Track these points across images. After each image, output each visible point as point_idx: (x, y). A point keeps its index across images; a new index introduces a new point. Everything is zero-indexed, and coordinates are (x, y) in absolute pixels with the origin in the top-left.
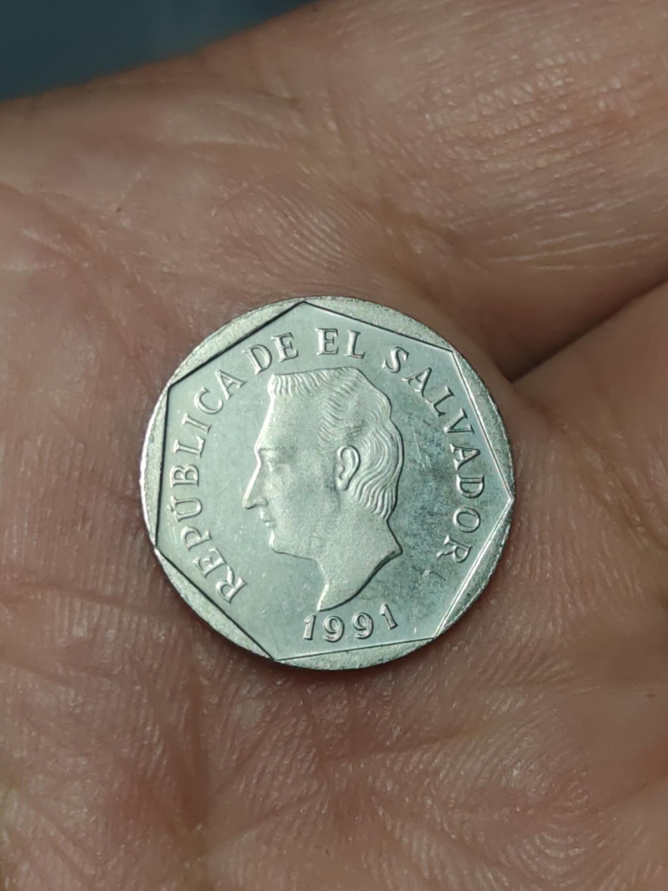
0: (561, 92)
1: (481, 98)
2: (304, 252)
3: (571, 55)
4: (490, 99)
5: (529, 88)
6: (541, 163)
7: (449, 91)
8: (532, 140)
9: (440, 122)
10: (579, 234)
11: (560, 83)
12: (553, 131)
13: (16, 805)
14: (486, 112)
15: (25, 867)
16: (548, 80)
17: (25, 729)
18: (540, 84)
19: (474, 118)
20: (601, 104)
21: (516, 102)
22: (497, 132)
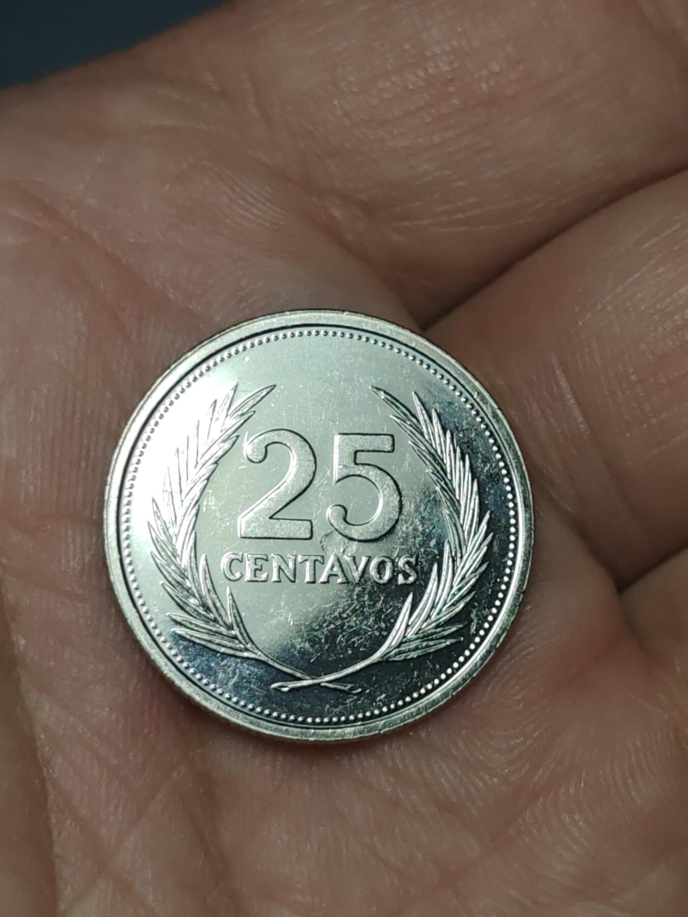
0: (449, 77)
1: (381, 84)
2: (249, 216)
3: (455, 43)
4: (388, 84)
5: (421, 74)
6: (436, 139)
7: (352, 79)
8: (429, 120)
9: (347, 106)
10: (472, 200)
11: (447, 68)
12: (443, 111)
13: (47, 708)
14: (387, 95)
15: (59, 760)
16: (437, 66)
17: (51, 642)
18: (431, 71)
19: (376, 102)
20: (484, 86)
21: (411, 87)
22: (396, 113)
